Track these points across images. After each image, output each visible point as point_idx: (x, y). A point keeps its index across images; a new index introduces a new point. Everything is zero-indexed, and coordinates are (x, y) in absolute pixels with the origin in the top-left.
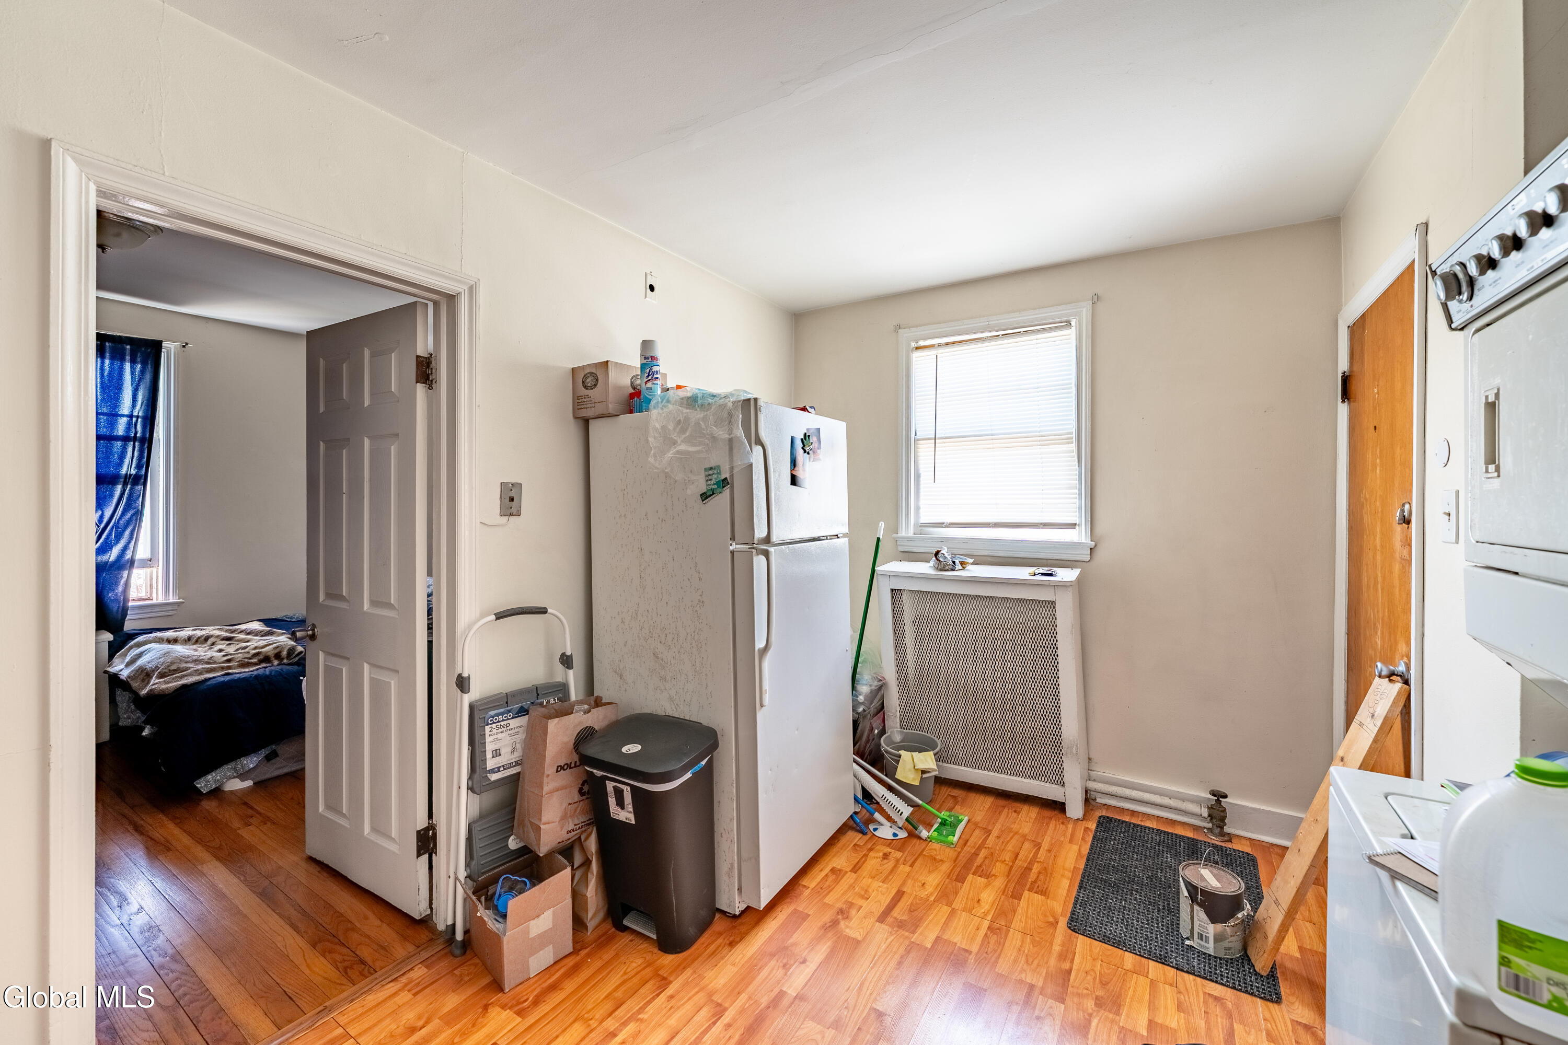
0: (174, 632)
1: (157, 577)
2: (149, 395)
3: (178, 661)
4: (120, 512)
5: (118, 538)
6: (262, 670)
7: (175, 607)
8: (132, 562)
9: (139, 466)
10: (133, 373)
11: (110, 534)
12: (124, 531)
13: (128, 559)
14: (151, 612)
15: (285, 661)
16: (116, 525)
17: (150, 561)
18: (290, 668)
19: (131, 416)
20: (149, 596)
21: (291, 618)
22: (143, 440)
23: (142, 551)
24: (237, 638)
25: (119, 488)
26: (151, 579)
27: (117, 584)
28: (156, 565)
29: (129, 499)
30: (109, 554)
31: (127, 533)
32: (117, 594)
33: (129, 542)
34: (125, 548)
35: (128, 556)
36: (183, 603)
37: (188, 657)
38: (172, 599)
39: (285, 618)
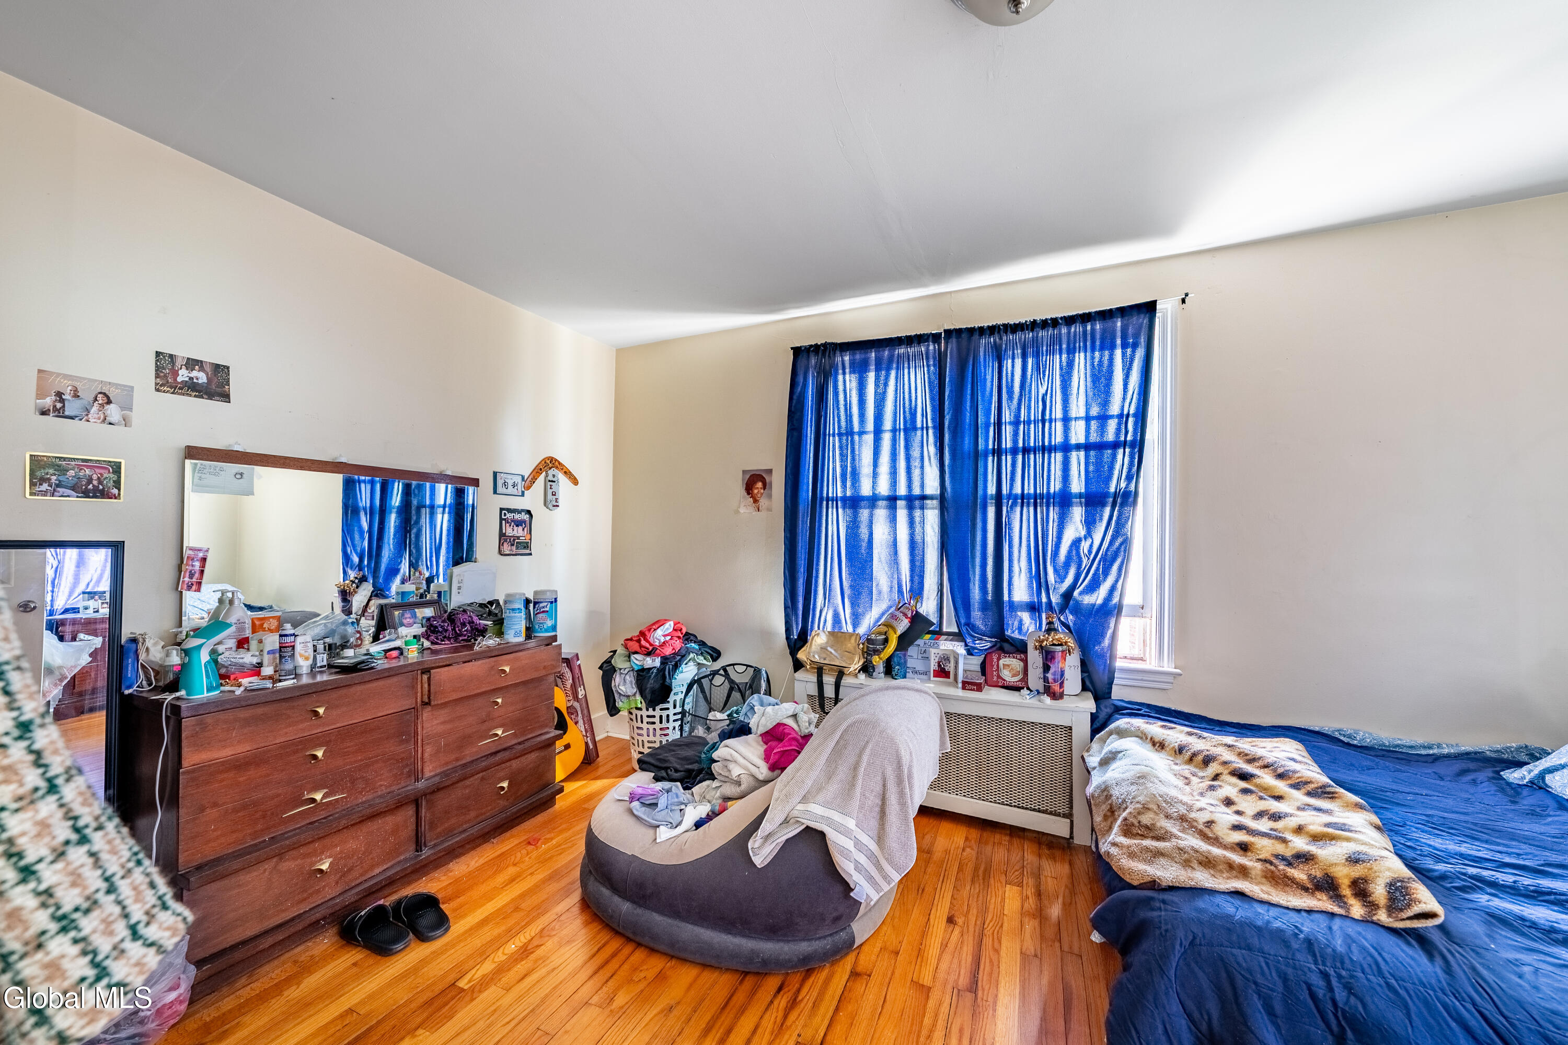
0: (1163, 726)
1: (1151, 632)
2: (1141, 380)
3: (1155, 807)
4: (1108, 540)
5: (1106, 573)
6: (1322, 920)
7: (1170, 679)
8: (1119, 608)
9: (1129, 478)
10: (1124, 354)
11: (1098, 569)
12: (1111, 565)
13: (1115, 604)
14: (1142, 680)
15: (1382, 916)
16: (1104, 558)
17: (1142, 608)
18: (1392, 945)
19: (1120, 416)
20: (1142, 656)
21: (1349, 736)
22: (1133, 445)
23: (1132, 594)
24: (1258, 781)
25: (1107, 510)
26: (1145, 634)
27: (1103, 635)
28: (1149, 615)
29: (1117, 523)
30: (1096, 595)
31: (1115, 568)
32: (1103, 649)
33: (1117, 581)
34: (1113, 589)
35: (1115, 600)
36: (1181, 675)
37: (1171, 802)
38: (1168, 667)
39: (1337, 735)
